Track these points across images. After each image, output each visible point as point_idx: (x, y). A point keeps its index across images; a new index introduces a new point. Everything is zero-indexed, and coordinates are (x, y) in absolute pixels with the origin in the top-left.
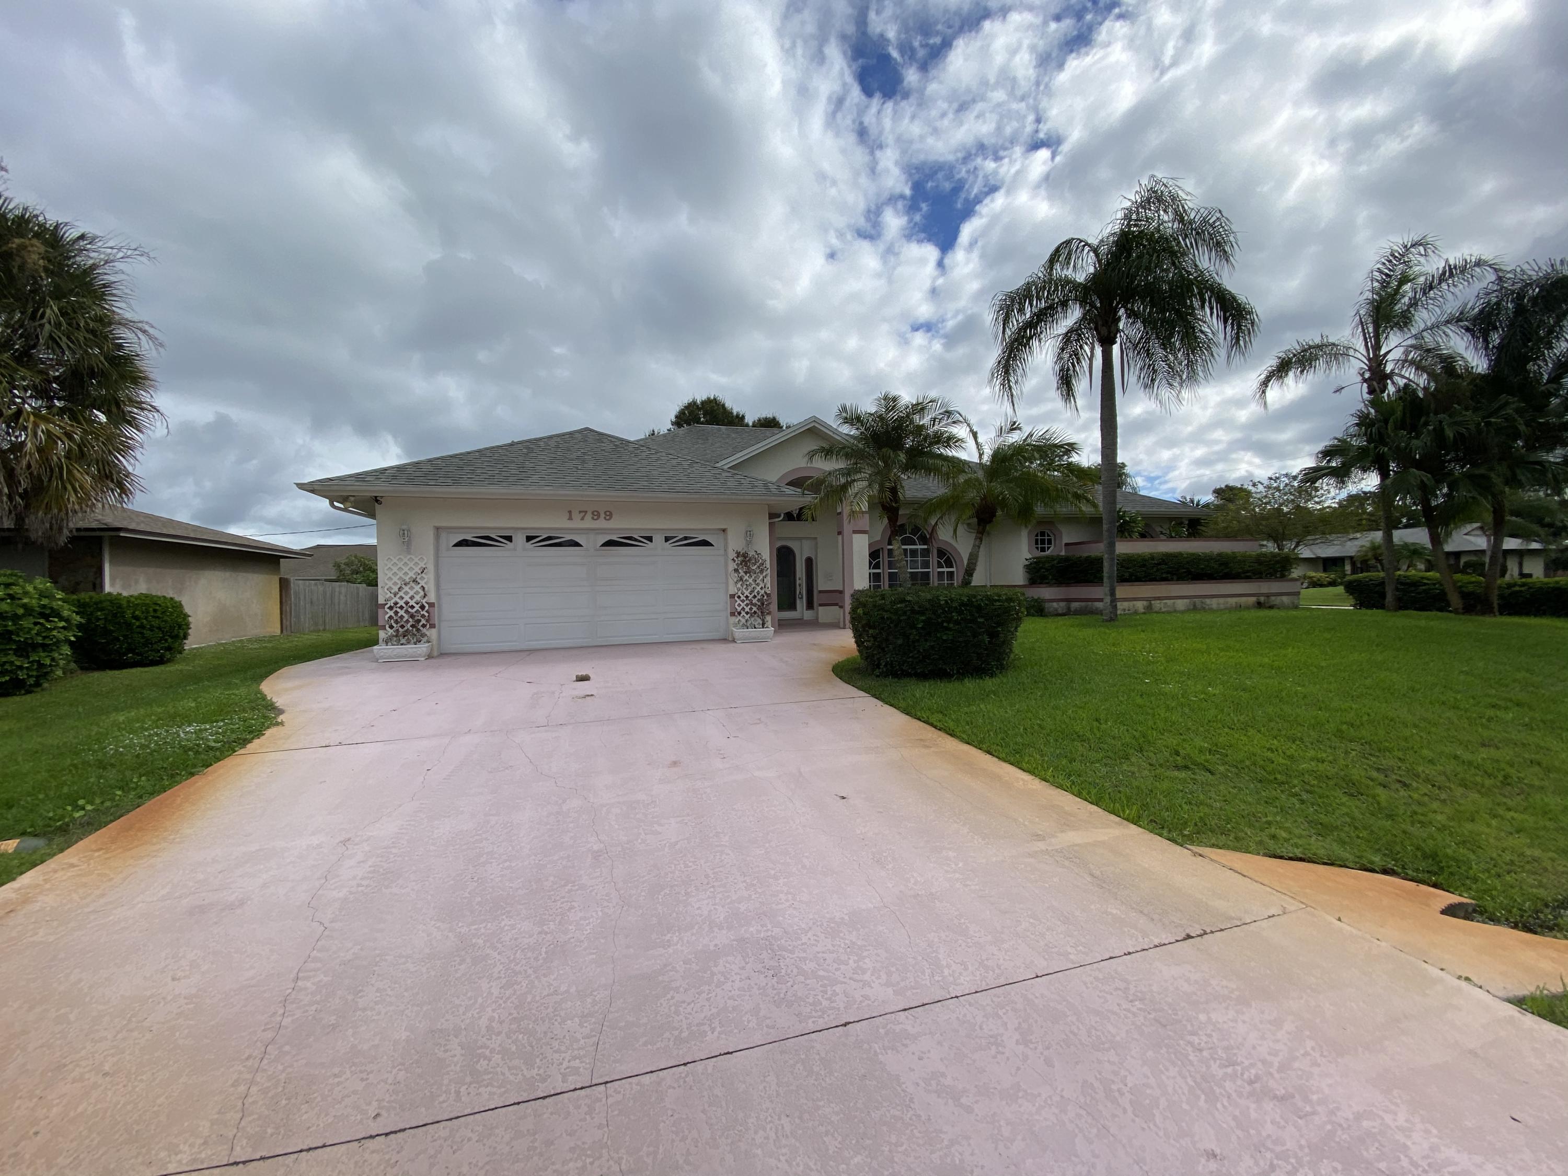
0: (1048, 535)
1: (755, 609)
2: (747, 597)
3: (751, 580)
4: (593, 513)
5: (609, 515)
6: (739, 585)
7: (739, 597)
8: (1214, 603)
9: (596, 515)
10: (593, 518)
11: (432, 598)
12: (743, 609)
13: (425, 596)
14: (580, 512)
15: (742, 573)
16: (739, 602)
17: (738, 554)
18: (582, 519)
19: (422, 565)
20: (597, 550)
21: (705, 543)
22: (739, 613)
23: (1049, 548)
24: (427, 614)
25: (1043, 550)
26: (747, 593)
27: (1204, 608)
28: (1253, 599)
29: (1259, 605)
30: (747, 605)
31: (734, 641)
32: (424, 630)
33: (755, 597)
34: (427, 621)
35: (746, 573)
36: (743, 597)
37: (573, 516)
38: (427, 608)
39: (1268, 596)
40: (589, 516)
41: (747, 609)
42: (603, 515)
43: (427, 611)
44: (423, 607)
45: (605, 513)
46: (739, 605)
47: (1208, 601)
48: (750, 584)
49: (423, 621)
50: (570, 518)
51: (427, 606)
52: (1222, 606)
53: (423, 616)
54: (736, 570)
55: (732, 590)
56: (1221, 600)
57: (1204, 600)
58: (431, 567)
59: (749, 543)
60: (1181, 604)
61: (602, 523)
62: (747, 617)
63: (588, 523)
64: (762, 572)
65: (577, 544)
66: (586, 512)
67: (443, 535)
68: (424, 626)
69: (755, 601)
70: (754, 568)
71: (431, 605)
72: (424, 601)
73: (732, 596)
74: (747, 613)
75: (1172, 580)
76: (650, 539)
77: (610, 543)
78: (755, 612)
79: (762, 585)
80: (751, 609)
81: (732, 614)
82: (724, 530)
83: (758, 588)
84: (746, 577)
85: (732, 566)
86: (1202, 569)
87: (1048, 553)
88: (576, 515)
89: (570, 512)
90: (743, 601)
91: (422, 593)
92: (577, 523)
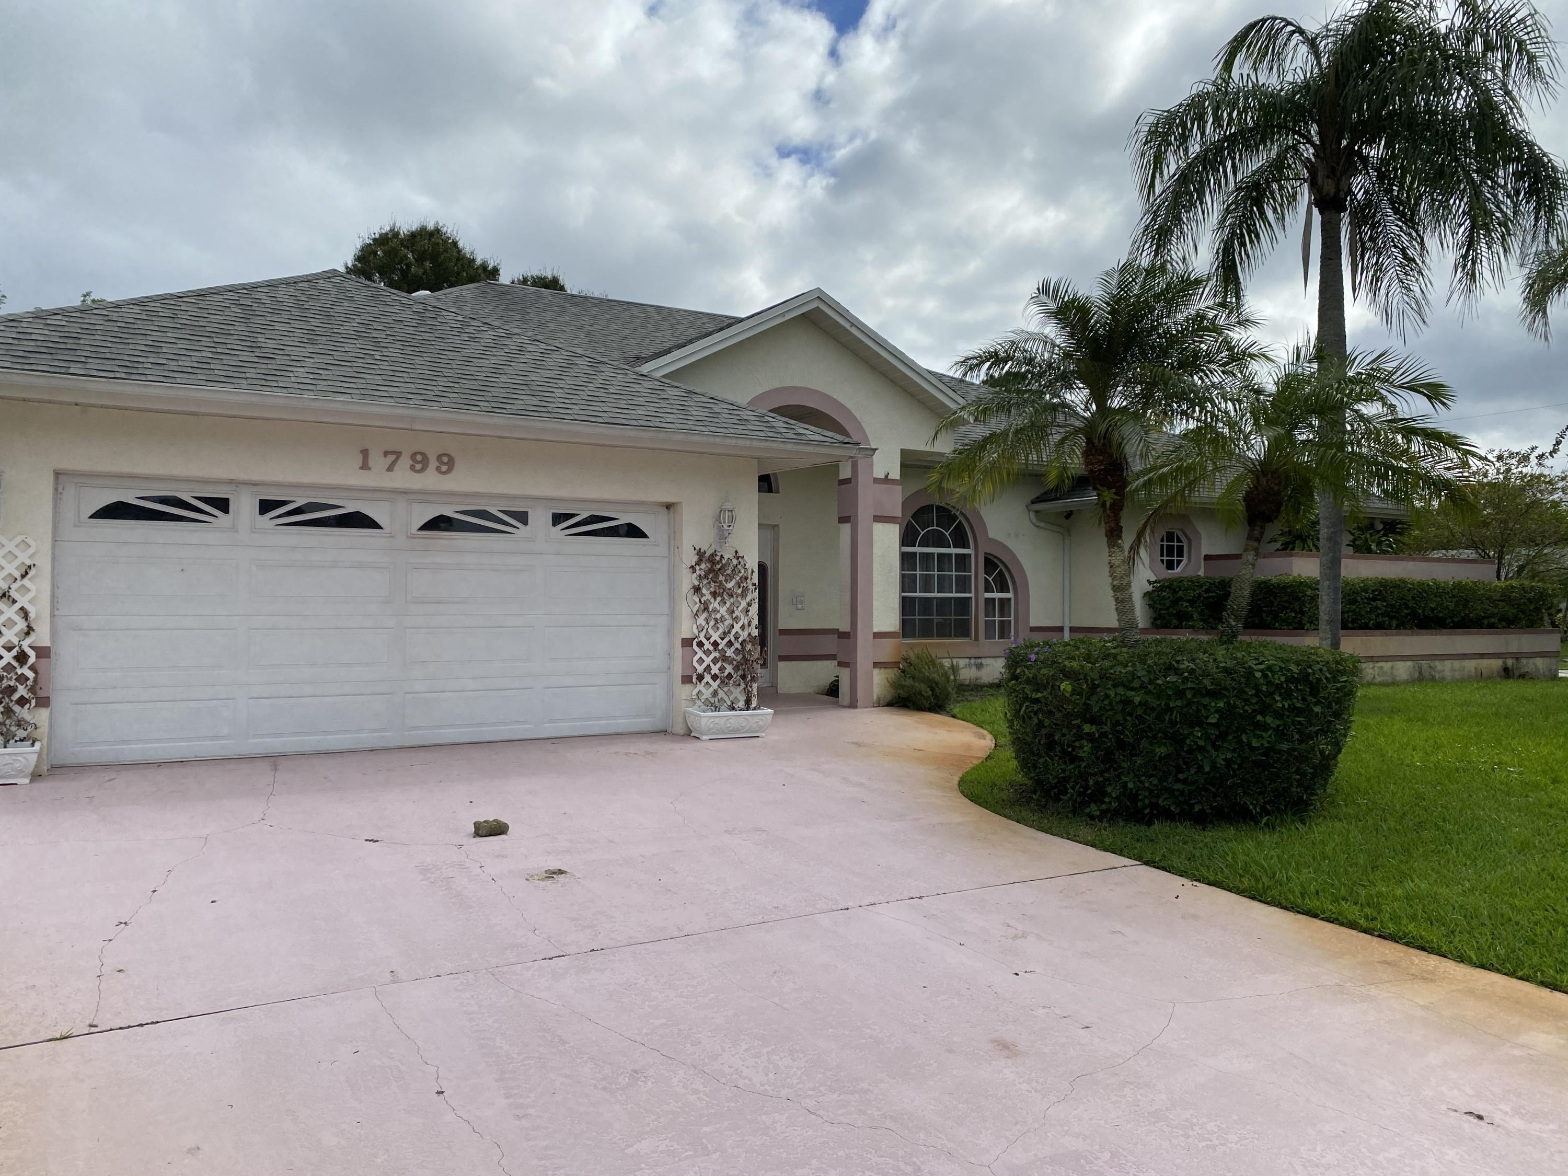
0: (1179, 540)
1: (729, 669)
2: (715, 644)
3: (723, 610)
4: (413, 456)
5: (447, 463)
6: (701, 620)
7: (700, 644)
8: (1446, 668)
9: (420, 462)
10: (412, 468)
11: (42, 637)
12: (708, 669)
13: (29, 630)
14: (386, 454)
15: (707, 596)
16: (700, 654)
17: (700, 554)
18: (390, 469)
19: (24, 558)
20: (413, 537)
21: (633, 531)
22: (700, 678)
23: (1179, 562)
24: (30, 675)
25: (1170, 565)
26: (715, 637)
27: (1433, 679)
28: (1497, 664)
29: (1507, 673)
30: (715, 661)
31: (689, 734)
32: (23, 713)
33: (730, 644)
34: (32, 690)
35: (714, 595)
36: (707, 646)
37: (371, 463)
38: (32, 659)
39: (1517, 657)
40: (405, 461)
41: (715, 670)
42: (433, 464)
43: (32, 668)
44: (22, 658)
45: (439, 458)
46: (702, 660)
47: (1438, 665)
48: (723, 619)
49: (22, 691)
50: (365, 466)
51: (32, 654)
52: (1458, 675)
53: (22, 679)
54: (697, 590)
55: (687, 629)
56: (1457, 664)
57: (1432, 664)
58: (44, 564)
59: (723, 536)
60: (1403, 670)
61: (431, 480)
62: (715, 685)
63: (403, 478)
64: (744, 595)
65: (373, 524)
66: (398, 454)
67: (70, 493)
68: (22, 701)
69: (730, 653)
70: (730, 585)
71: (43, 652)
72: (25, 644)
73: (687, 643)
74: (715, 677)
75: (1389, 627)
76: (522, 518)
77: (439, 524)
78: (730, 676)
79: (744, 620)
80: (722, 669)
81: (686, 680)
82: (668, 506)
83: (737, 627)
84: (714, 604)
85: (688, 580)
86: (1433, 610)
87: (1178, 571)
88: (378, 462)
89: (365, 453)
90: (707, 653)
91: (21, 625)
92: (376, 478)
